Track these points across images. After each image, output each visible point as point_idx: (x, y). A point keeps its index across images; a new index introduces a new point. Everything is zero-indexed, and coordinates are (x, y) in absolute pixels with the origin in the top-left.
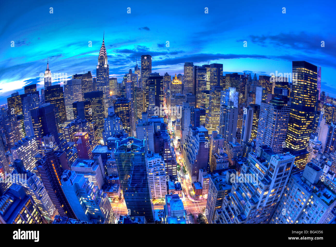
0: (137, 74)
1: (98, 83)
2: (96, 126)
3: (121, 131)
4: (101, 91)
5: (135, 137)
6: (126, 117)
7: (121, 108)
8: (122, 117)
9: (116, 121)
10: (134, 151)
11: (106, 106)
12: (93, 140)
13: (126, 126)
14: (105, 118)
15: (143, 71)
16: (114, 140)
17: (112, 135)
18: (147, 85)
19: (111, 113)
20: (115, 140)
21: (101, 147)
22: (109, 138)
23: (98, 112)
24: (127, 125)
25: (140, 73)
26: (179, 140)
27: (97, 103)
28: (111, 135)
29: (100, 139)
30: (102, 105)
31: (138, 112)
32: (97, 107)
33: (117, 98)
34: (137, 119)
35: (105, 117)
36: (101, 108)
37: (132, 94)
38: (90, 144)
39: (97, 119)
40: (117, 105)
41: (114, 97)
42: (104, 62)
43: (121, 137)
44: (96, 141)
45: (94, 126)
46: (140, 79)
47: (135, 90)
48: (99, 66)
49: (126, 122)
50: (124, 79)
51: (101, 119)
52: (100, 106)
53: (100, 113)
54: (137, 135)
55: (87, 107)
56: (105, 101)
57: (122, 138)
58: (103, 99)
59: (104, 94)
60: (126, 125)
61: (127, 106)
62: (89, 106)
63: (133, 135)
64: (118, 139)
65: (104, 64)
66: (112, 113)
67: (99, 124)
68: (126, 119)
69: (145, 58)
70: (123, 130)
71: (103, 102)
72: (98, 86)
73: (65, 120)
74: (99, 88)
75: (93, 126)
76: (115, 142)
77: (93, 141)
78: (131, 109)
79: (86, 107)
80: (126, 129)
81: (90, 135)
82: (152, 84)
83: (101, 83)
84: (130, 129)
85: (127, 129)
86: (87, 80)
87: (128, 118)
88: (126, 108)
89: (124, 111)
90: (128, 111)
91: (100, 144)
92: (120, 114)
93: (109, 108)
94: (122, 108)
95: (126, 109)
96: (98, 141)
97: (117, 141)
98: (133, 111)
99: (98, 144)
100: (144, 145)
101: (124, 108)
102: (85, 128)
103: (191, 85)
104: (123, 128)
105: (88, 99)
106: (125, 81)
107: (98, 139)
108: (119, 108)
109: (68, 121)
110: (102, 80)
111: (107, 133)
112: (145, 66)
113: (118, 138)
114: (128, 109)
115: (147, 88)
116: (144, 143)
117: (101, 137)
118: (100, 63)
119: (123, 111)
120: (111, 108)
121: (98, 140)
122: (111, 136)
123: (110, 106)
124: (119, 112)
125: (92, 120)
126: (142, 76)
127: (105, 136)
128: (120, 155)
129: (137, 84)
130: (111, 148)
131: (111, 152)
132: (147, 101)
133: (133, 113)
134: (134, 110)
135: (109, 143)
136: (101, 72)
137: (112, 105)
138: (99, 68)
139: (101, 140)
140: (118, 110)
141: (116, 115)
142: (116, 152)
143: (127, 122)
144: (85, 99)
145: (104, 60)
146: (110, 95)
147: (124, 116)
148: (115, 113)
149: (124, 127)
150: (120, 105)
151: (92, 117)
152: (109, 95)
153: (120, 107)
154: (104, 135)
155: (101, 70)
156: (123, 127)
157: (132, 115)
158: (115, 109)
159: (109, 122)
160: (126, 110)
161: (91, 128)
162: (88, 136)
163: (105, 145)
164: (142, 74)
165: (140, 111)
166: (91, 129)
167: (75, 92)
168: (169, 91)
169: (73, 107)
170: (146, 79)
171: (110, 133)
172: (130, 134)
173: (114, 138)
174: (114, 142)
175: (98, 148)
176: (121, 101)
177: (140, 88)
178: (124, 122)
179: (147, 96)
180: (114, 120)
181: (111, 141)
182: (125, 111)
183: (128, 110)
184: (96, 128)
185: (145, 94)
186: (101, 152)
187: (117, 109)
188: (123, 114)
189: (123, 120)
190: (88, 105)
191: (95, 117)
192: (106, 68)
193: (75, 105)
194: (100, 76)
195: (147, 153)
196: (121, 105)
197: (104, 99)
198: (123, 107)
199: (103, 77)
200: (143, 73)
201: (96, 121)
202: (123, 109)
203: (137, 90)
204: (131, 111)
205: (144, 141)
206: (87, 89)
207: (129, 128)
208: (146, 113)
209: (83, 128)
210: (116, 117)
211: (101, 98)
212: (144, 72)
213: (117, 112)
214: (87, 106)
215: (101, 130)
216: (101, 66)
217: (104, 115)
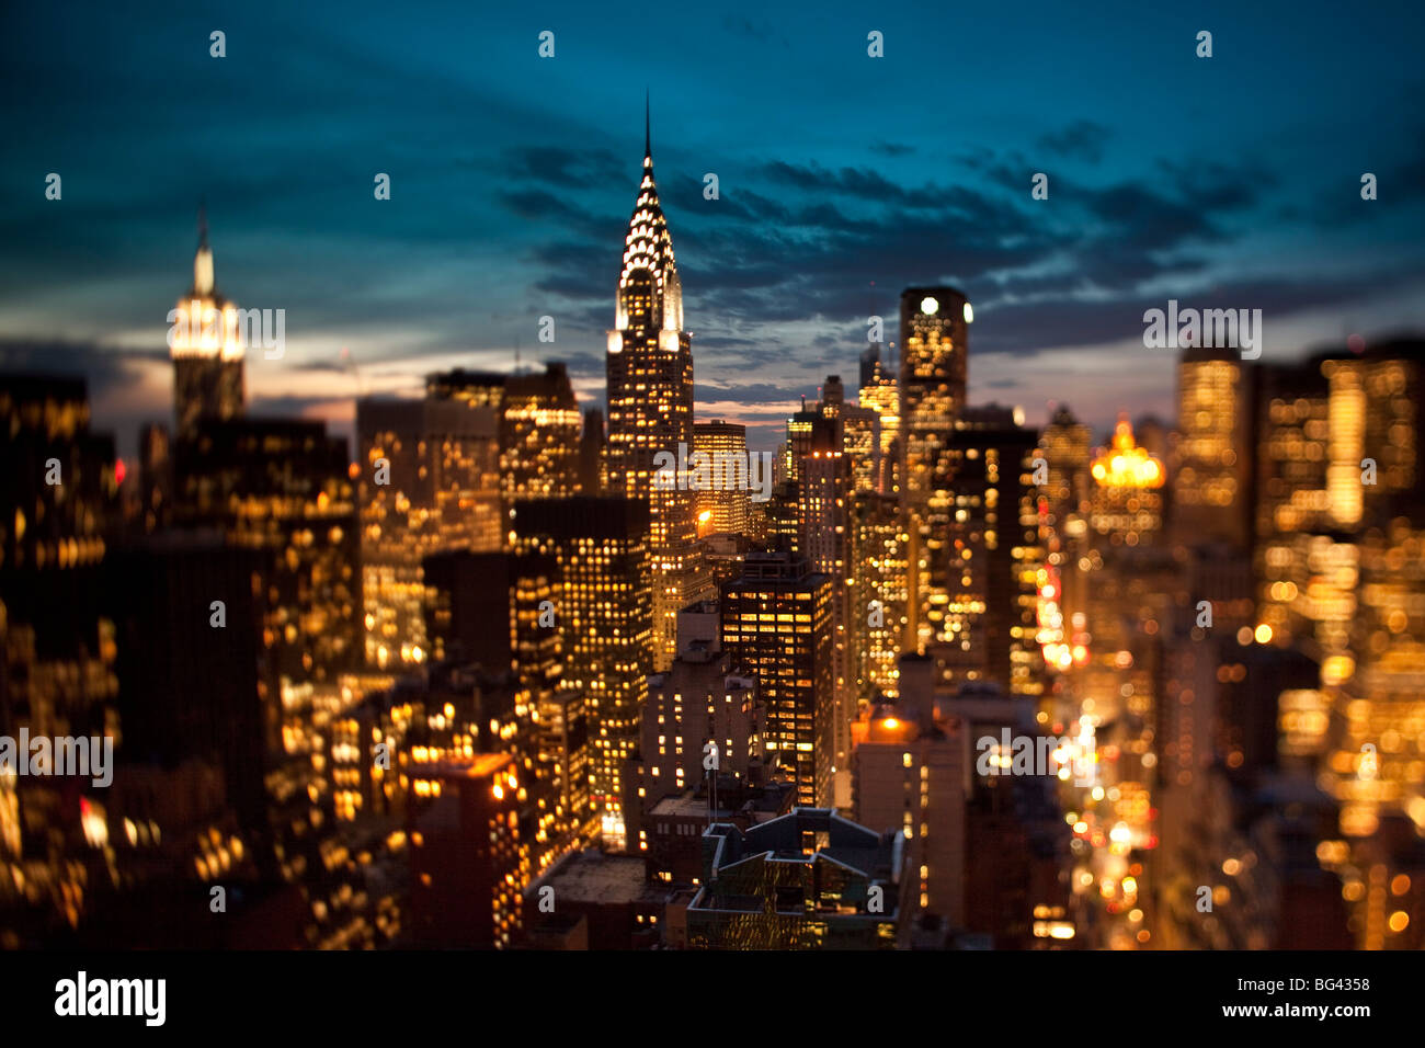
0: (877, 408)
1: (617, 445)
2: (581, 719)
3: (753, 765)
4: (636, 499)
5: (841, 810)
6: (795, 678)
7: (763, 617)
8: (768, 677)
9: (729, 699)
10: (825, 902)
11: (665, 597)
12: (551, 809)
13: (792, 736)
14: (654, 673)
15: (913, 394)
16: (701, 823)
17: (688, 787)
18: (936, 483)
19: (697, 644)
20: (705, 822)
21: (600, 862)
22: (666, 808)
23: (605, 631)
24: (795, 731)
25: (895, 406)
26: (1135, 856)
27: (603, 574)
28: (680, 783)
29: (601, 808)
30: (638, 587)
31: (876, 652)
32: (606, 596)
33: (738, 553)
34: (864, 695)
35: (651, 663)
36: (632, 604)
37: (839, 536)
38: (521, 843)
39: (594, 676)
40: (738, 594)
41: (720, 545)
42: (661, 312)
43: (748, 805)
44: (569, 816)
45: (572, 716)
46: (894, 445)
47: (860, 513)
48: (627, 335)
49: (789, 710)
50: (791, 435)
51: (629, 676)
52: (627, 592)
53: (621, 637)
54: (855, 797)
55: (535, 589)
56: (659, 564)
57: (756, 808)
58: (649, 549)
59: (656, 518)
60: (792, 725)
61: (808, 607)
62: (550, 584)
63: (831, 796)
64: (727, 814)
65: (661, 326)
66: (706, 643)
67: (606, 709)
68: (796, 689)
69: (930, 306)
70: (770, 755)
71: (649, 570)
72: (614, 464)
73: (353, 660)
74: (622, 480)
75: (559, 720)
76: (706, 834)
77: (550, 818)
78: (828, 629)
79: (526, 590)
80: (789, 757)
81: (526, 778)
82: (966, 479)
83: (642, 452)
84: (812, 753)
85: (797, 752)
86: (543, 417)
87: (808, 684)
88: (800, 618)
89: (786, 635)
90: (810, 640)
91: (600, 844)
92: (758, 656)
93: (687, 610)
94: (770, 618)
95: (795, 624)
96: (583, 822)
97: (718, 830)
98: (840, 640)
99: (583, 839)
100: (897, 869)
101: (782, 618)
102: (503, 724)
103: (1222, 492)
104: (771, 746)
105: (543, 542)
106: (796, 445)
107: (585, 807)
108: (753, 617)
109: (374, 670)
110: (644, 431)
111: (656, 771)
112: (926, 360)
113: (728, 807)
114: (812, 624)
115: (941, 499)
116: (897, 858)
117: (611, 792)
118: (634, 320)
119: (777, 634)
120: (700, 611)
121: (587, 815)
122: (676, 794)
123: (696, 600)
124: (750, 644)
125: (557, 679)
126: (906, 429)
127: (642, 792)
128: (725, 926)
129: (873, 475)
130: (668, 877)
131: (668, 898)
132: (934, 583)
133: (839, 652)
134: (850, 635)
135: (663, 838)
136: (641, 380)
137: (710, 592)
138: (624, 353)
139: (605, 818)
140: (746, 629)
141: (727, 659)
142: (702, 904)
143: (796, 711)
144: (521, 535)
145: (661, 303)
146: (693, 528)
147: (784, 667)
148: (725, 645)
149: (779, 740)
150: (760, 600)
151: (560, 659)
152: (687, 530)
153: (759, 611)
154: (630, 782)
155: (639, 365)
156: (770, 739)
157: (834, 663)
158: (723, 622)
159: (678, 698)
160: (794, 635)
161: (549, 729)
162: (513, 782)
163: (632, 852)
164: (906, 411)
165: (886, 647)
166: (547, 739)
167: (446, 488)
168: (1076, 527)
169: (427, 582)
170: (933, 442)
171: (680, 772)
172: (809, 790)
173: (700, 809)
174: (699, 832)
175: (576, 868)
176: (767, 571)
177: (895, 500)
178: (777, 709)
179: (934, 553)
180: (711, 687)
181: (673, 829)
182: (790, 641)
183: (807, 630)
184: (580, 734)
185: (925, 537)
186: (591, 898)
187: (741, 623)
188: (778, 656)
189: (773, 693)
190: (542, 580)
191: (583, 659)
192: (673, 354)
193: (439, 569)
194: (630, 401)
195: (915, 927)
196: (764, 597)
197: (655, 553)
198: (776, 612)
199: (651, 412)
200: (912, 408)
201: (587, 685)
202: (776, 623)
203: (874, 509)
204: (830, 644)
205: (899, 840)
206: (536, 475)
207: (807, 747)
208: (927, 658)
209: (484, 728)
210: (730, 671)
211: (637, 544)
212: (919, 397)
213: (736, 639)
214: (529, 583)
215: (619, 749)
216: (642, 342)
217: (650, 655)
